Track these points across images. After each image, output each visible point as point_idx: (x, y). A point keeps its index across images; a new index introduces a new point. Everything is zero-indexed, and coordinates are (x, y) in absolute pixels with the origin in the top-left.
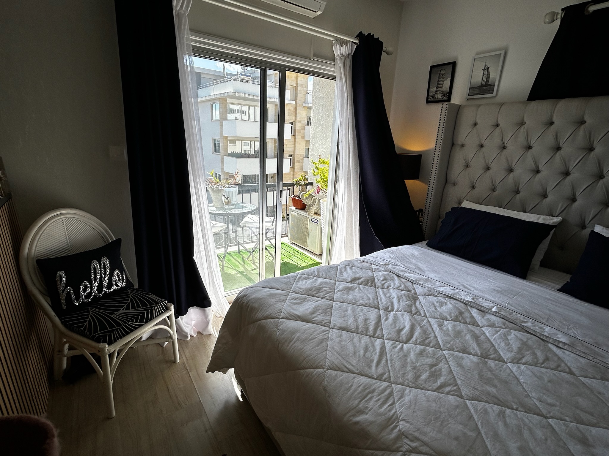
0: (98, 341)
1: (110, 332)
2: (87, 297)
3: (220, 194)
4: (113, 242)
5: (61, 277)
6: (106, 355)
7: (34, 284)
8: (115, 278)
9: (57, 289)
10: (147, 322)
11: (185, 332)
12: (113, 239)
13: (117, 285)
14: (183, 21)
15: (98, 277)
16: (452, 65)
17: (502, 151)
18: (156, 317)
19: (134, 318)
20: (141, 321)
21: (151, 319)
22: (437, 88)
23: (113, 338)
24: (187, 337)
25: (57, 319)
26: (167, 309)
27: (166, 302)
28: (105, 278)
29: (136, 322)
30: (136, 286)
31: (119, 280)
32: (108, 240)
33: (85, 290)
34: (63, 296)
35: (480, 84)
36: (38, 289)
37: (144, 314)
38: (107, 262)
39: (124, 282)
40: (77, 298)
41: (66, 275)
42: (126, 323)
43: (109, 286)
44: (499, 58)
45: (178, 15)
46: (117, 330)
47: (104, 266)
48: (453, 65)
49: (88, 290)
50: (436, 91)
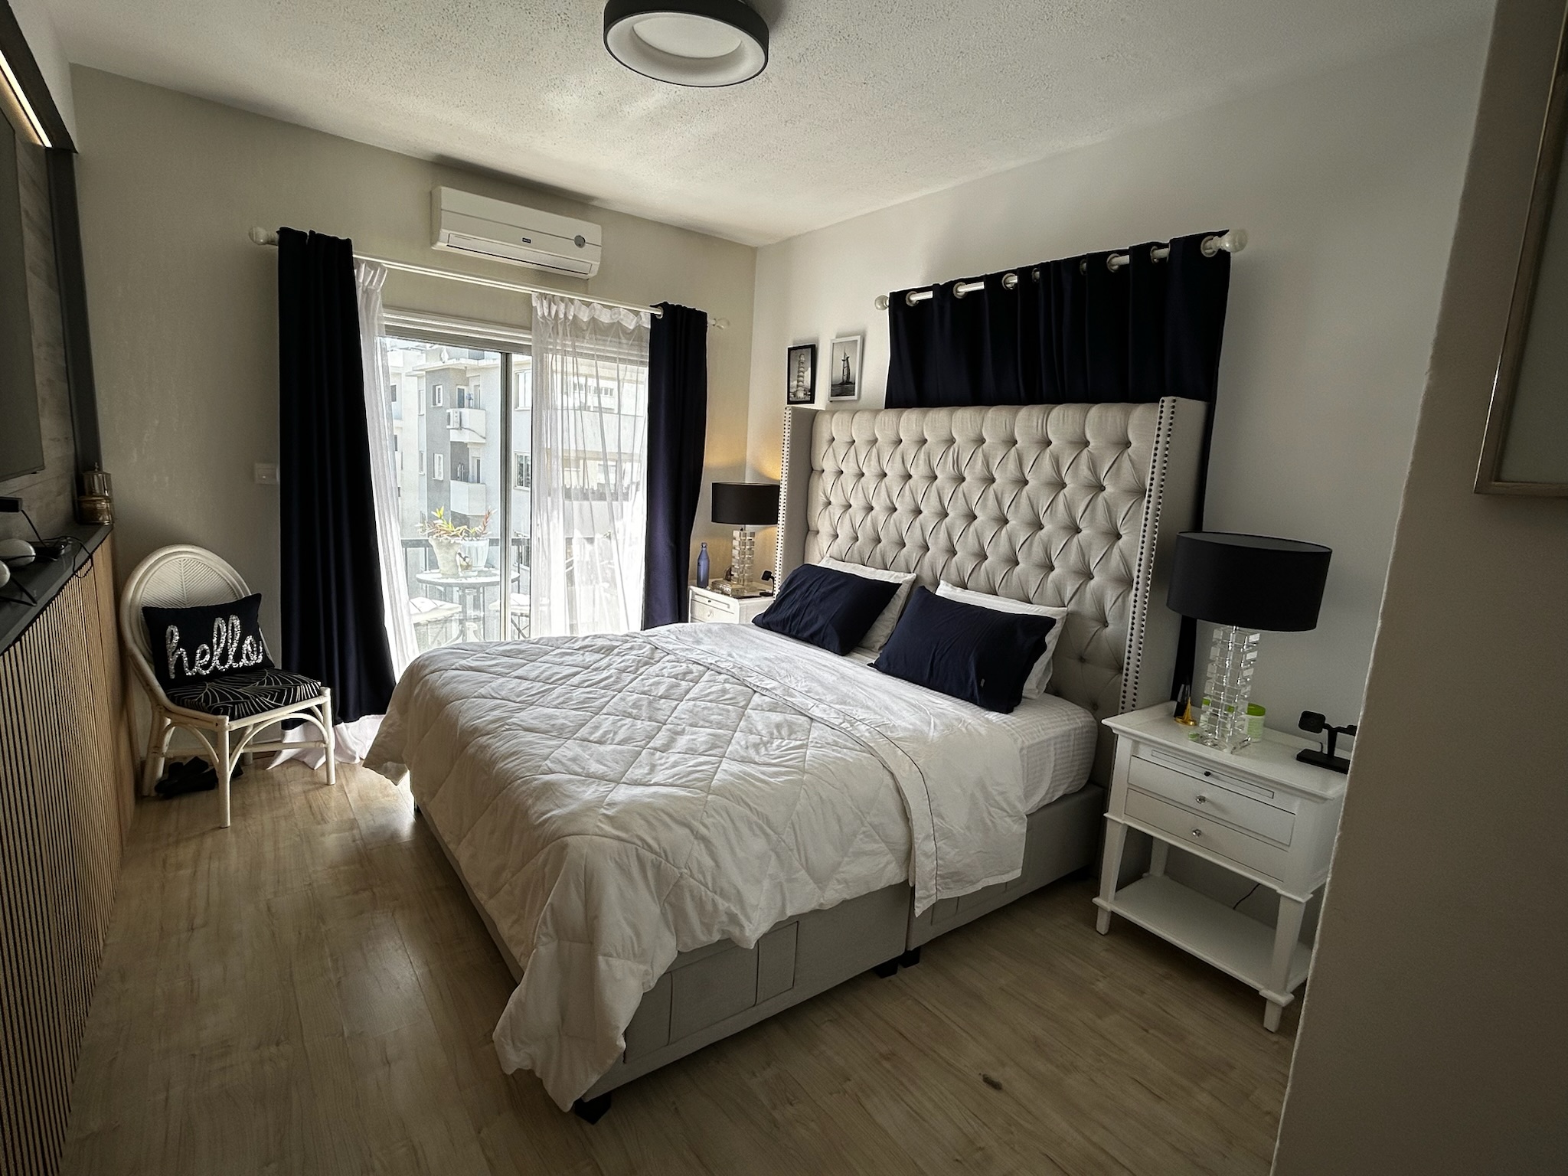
0: (216, 712)
1: (234, 704)
2: (205, 667)
3: (452, 552)
4: (248, 598)
5: (172, 633)
6: (225, 731)
7: (135, 642)
8: (247, 646)
9: (165, 650)
10: (287, 704)
11: (351, 750)
12: (247, 593)
13: (248, 658)
14: (374, 299)
15: (223, 641)
16: (810, 349)
17: (882, 479)
18: (301, 700)
19: (269, 693)
20: (279, 700)
21: (294, 702)
22: (798, 381)
23: (236, 713)
24: (355, 758)
25: (160, 691)
26: (320, 694)
27: (319, 683)
28: (232, 644)
29: (271, 699)
30: (279, 666)
31: (253, 652)
32: (240, 596)
33: (202, 657)
34: (172, 660)
35: (841, 381)
36: (139, 648)
37: (283, 691)
38: (237, 623)
39: (261, 657)
40: (191, 667)
41: (179, 631)
42: (256, 697)
43: (238, 657)
44: (856, 346)
45: (366, 292)
46: (243, 702)
47: (233, 627)
48: (813, 349)
49: (207, 657)
50: (798, 386)
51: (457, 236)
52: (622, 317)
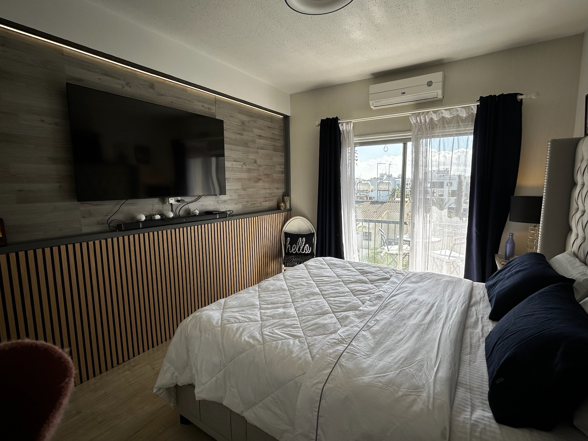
2: (294, 251)
8: (305, 247)
13: (306, 251)
15: (300, 245)
33: (294, 248)
34: (287, 247)
38: (304, 240)
39: (309, 251)
40: (291, 250)
41: (290, 240)
43: (303, 250)
51: (375, 102)
52: (459, 112)
